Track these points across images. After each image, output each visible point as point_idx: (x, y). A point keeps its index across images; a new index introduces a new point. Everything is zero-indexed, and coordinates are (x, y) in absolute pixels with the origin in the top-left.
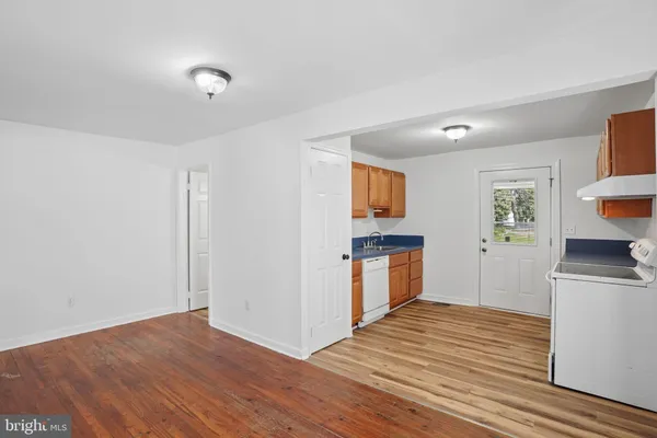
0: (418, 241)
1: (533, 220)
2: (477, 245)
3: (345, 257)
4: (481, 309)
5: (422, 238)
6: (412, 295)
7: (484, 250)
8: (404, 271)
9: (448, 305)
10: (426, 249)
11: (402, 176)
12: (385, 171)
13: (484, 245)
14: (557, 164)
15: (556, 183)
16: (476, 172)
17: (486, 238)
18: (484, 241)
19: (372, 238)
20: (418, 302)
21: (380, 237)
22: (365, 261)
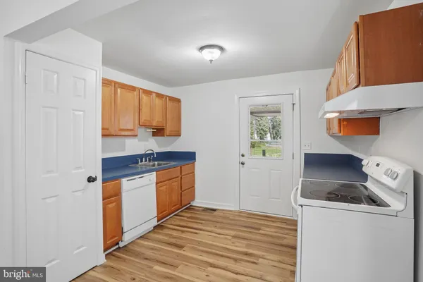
0: (190, 157)
1: (280, 138)
2: (237, 159)
3: (91, 180)
4: (241, 213)
5: (195, 153)
6: (183, 203)
7: (243, 164)
8: (175, 184)
9: (215, 210)
10: (197, 163)
11: (179, 101)
12: (159, 96)
13: (242, 159)
14: (297, 92)
15: (297, 107)
16: (236, 97)
17: (244, 153)
18: (243, 156)
19: (146, 155)
20: (190, 208)
21: (153, 154)
22: (124, 181)
